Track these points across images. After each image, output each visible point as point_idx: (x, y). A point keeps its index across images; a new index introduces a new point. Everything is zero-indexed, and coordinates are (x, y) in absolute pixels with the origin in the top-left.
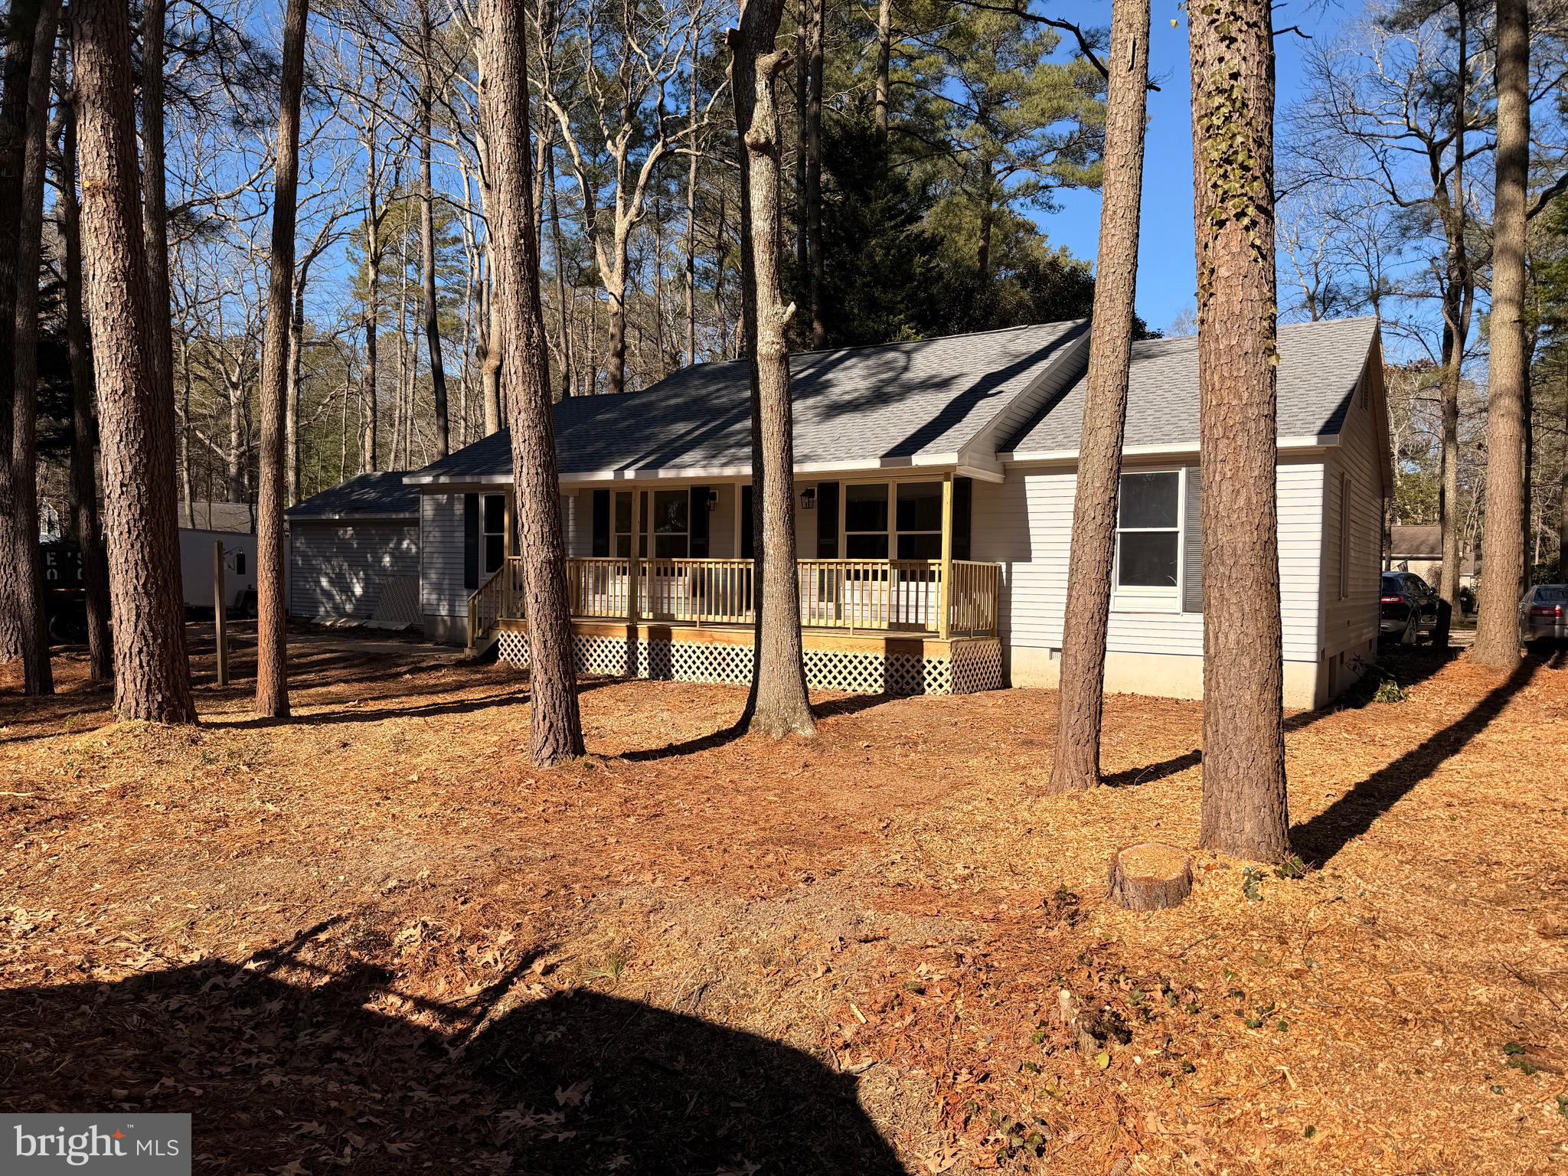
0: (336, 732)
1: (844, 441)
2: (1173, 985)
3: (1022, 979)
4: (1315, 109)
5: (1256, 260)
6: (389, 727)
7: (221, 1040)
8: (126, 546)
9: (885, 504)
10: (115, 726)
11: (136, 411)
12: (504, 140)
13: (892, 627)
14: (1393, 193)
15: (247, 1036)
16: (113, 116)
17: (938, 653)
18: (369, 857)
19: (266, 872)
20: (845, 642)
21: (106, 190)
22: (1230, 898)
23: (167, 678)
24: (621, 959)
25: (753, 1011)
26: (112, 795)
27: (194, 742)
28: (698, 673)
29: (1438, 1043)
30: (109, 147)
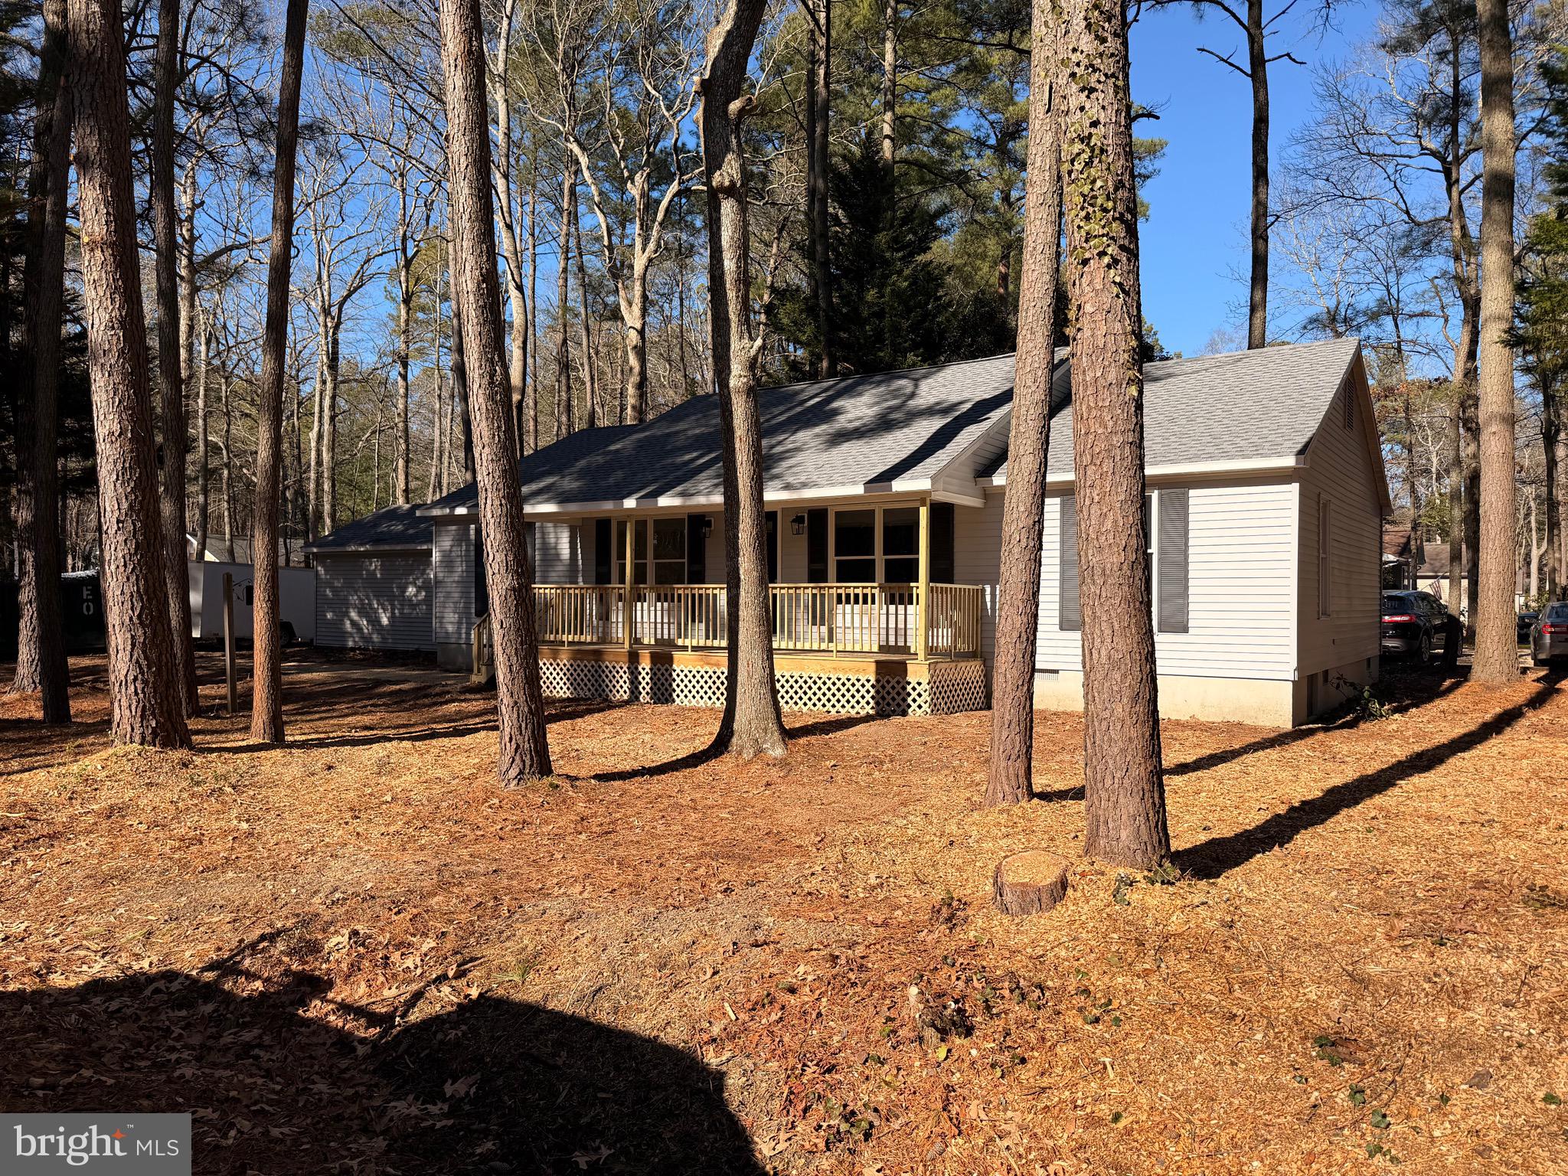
0: (326, 755)
1: (827, 469)
2: (1022, 983)
3: (889, 979)
4: (1328, 131)
5: (1118, 296)
6: (378, 750)
7: (149, 1038)
8: (122, 578)
9: (872, 529)
10: (111, 751)
11: (132, 451)
12: (466, 191)
13: (883, 649)
14: (1407, 212)
15: (174, 1035)
16: (111, 175)
17: (918, 674)
18: (326, 872)
19: (229, 886)
20: (828, 665)
21: (104, 245)
22: (1099, 903)
23: (161, 705)
24: (529, 965)
25: (640, 1011)
26: (99, 815)
27: (185, 765)
28: (690, 696)
29: (1259, 1037)
30: (107, 204)
